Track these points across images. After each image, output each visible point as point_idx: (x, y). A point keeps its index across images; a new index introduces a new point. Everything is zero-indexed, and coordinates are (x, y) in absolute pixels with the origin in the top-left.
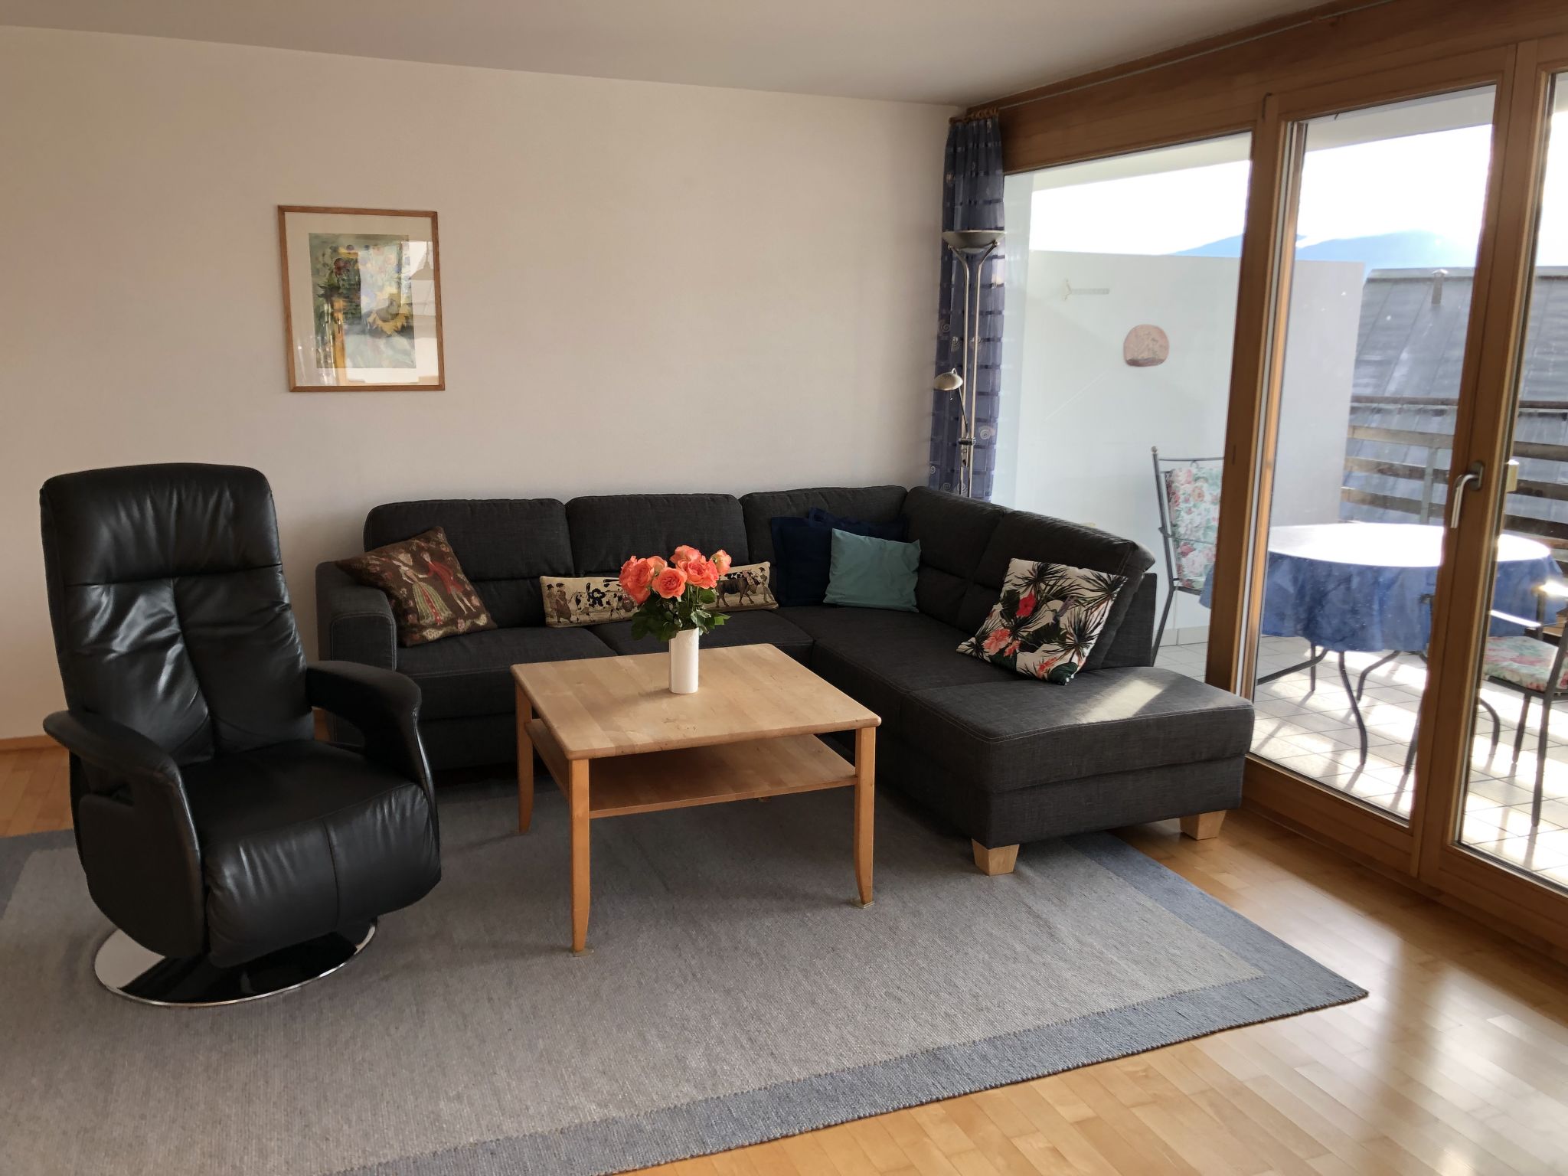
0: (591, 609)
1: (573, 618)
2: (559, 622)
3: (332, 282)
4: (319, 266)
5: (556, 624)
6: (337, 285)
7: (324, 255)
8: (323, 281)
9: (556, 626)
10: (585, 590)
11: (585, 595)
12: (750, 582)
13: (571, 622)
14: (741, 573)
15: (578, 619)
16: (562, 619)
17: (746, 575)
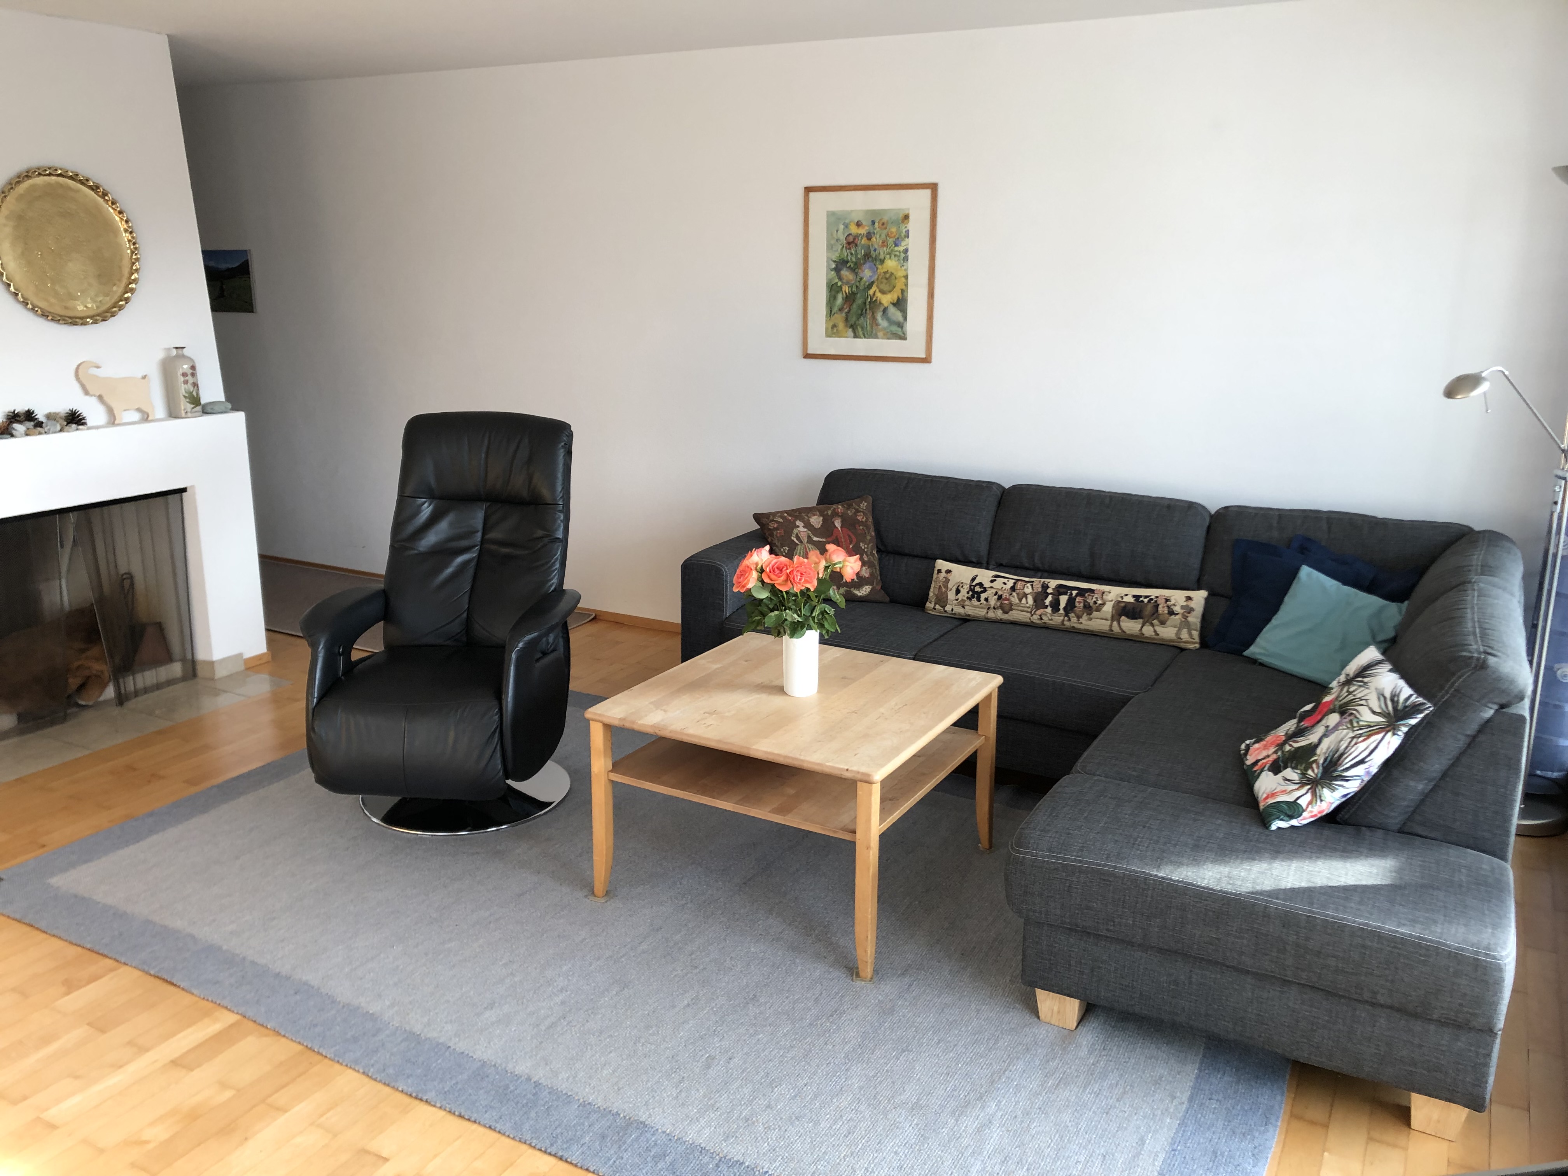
0: (967, 602)
1: (948, 608)
2: (934, 609)
3: (842, 256)
4: (833, 242)
5: (931, 610)
6: (845, 259)
7: (837, 231)
8: (835, 256)
9: (931, 612)
10: (969, 582)
11: (967, 587)
12: (1162, 609)
13: (946, 611)
14: (1157, 597)
15: (952, 610)
16: (937, 607)
17: (1161, 601)
